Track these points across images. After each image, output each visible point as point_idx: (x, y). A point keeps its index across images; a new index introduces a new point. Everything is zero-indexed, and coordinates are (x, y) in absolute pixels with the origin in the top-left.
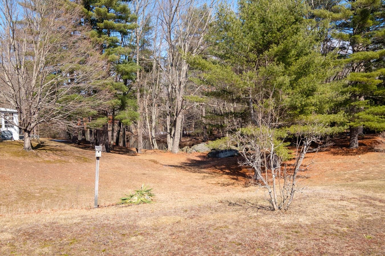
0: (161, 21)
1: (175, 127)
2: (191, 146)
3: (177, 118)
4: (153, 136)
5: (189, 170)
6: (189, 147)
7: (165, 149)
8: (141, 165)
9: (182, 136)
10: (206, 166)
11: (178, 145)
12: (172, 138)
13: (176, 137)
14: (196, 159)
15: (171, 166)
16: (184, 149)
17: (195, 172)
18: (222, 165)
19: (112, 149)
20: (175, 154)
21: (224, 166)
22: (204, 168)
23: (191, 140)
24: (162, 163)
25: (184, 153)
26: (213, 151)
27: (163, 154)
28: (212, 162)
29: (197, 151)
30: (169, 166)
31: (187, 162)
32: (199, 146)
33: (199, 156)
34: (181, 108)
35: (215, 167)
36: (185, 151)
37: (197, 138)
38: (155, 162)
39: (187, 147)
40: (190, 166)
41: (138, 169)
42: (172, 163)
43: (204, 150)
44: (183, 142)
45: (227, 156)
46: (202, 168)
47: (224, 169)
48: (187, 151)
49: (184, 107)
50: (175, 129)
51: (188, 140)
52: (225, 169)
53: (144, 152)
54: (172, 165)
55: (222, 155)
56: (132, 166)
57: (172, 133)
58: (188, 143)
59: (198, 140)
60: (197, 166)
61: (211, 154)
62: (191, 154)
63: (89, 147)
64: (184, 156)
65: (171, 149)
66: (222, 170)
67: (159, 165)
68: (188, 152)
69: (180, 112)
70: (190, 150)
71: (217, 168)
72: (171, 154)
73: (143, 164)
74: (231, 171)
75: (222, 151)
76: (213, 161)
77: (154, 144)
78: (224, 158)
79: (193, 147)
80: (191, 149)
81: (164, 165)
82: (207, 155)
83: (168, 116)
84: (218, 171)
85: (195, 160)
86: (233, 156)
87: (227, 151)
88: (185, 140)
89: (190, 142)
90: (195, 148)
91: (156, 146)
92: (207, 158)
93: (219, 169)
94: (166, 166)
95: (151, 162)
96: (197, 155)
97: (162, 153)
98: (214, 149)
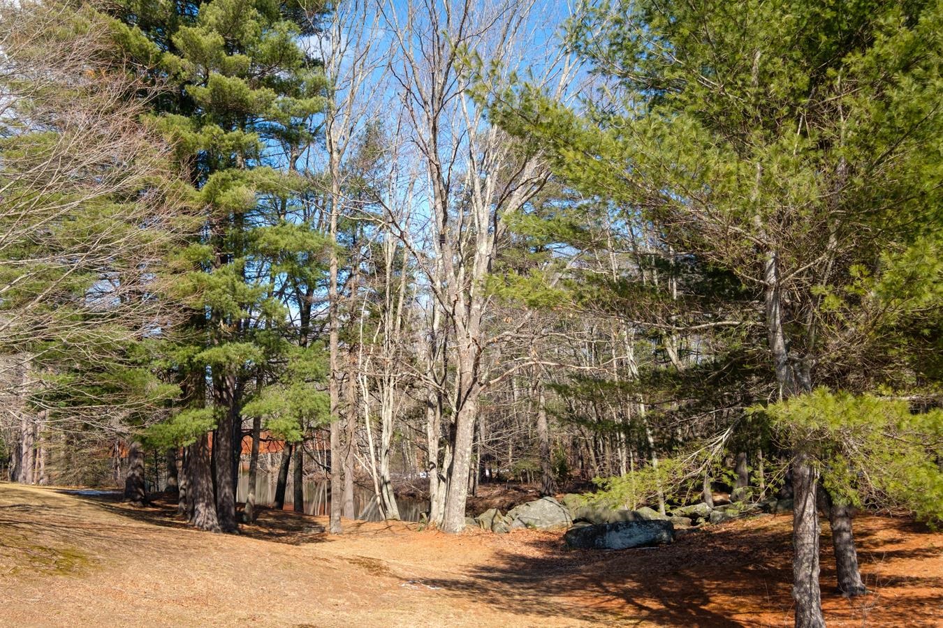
0: (406, 91)
1: (454, 447)
2: (505, 509)
3: (461, 415)
4: (383, 477)
5: (504, 599)
6: (499, 512)
7: (421, 517)
8: (313, 581)
9: (477, 482)
10: (564, 581)
11: (463, 505)
12: (444, 480)
13: (456, 476)
14: (525, 554)
15: (434, 583)
16: (481, 517)
17: (524, 612)
18: (623, 577)
19: (248, 518)
20: (452, 534)
21: (635, 584)
22: (561, 590)
23: (504, 493)
24: (400, 571)
25: (483, 530)
26: (579, 525)
27: (413, 534)
28: (583, 567)
29: (527, 525)
30: (426, 582)
31: (493, 563)
32: (532, 509)
33: (537, 544)
34: (471, 379)
35: (599, 585)
36: (487, 524)
37: (523, 487)
38: (373, 567)
39: (492, 512)
40: (504, 580)
41: (292, 600)
42: (437, 570)
43: (552, 520)
44: (482, 499)
45: (632, 541)
46: (549, 591)
47: (637, 596)
48: (493, 524)
49: (484, 378)
50: (453, 453)
51: (495, 492)
52: (639, 593)
53: (353, 528)
54: (438, 577)
55: (616, 540)
56: (271, 587)
57: (446, 465)
58: (497, 501)
59: (526, 492)
60: (531, 581)
61: (576, 535)
62: (506, 536)
63: (173, 513)
64: (484, 542)
65: (440, 519)
66: (629, 601)
67: (384, 581)
68: (497, 529)
69: (468, 393)
70: (502, 522)
71: (607, 592)
72: (440, 535)
73: (322, 575)
74: (667, 605)
75: (615, 526)
76: (588, 561)
77: (387, 501)
78: (623, 549)
79: (511, 512)
80: (506, 518)
81: (407, 580)
82: (560, 539)
83: (430, 411)
84: (617, 603)
85: (523, 558)
86: (653, 543)
87: (631, 526)
88: (486, 494)
89: (502, 498)
90: (521, 514)
91: (393, 510)
92: (565, 550)
93: (618, 595)
94: (414, 583)
95: (357, 565)
96: (527, 540)
97: (409, 532)
98: (585, 520)
